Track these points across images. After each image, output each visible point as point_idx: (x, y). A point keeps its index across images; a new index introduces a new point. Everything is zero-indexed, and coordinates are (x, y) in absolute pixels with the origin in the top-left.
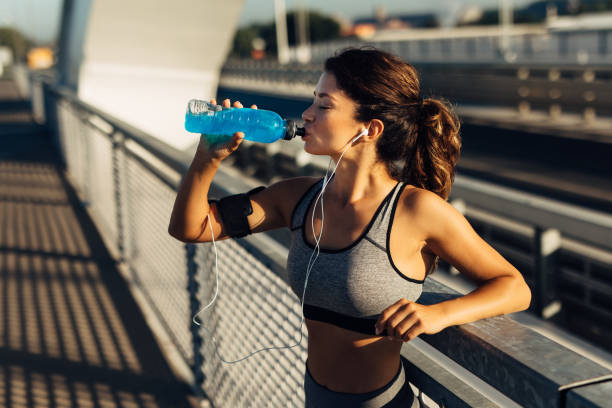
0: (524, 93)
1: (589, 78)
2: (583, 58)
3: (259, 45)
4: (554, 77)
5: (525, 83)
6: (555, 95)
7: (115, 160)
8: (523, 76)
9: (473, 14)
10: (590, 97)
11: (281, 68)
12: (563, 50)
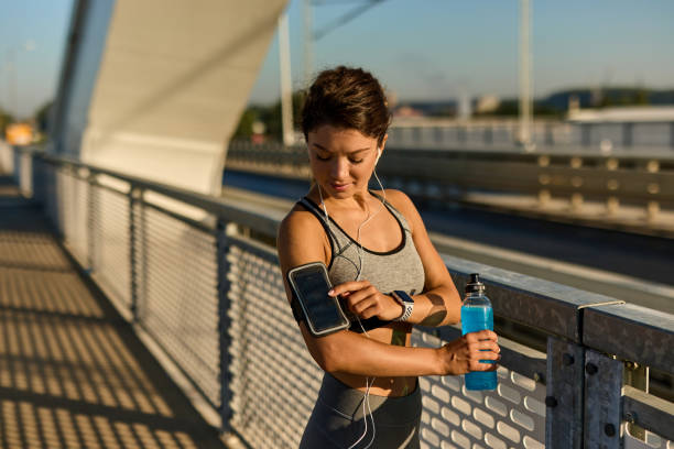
0: (545, 180)
1: (612, 166)
2: (606, 148)
3: (258, 128)
4: (576, 165)
5: (546, 171)
6: (577, 183)
7: (132, 216)
8: (544, 163)
9: (489, 103)
10: (613, 186)
11: (286, 150)
12: (586, 141)
